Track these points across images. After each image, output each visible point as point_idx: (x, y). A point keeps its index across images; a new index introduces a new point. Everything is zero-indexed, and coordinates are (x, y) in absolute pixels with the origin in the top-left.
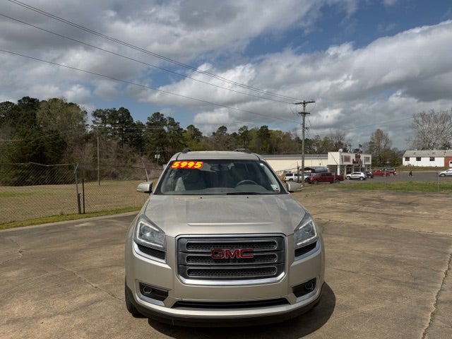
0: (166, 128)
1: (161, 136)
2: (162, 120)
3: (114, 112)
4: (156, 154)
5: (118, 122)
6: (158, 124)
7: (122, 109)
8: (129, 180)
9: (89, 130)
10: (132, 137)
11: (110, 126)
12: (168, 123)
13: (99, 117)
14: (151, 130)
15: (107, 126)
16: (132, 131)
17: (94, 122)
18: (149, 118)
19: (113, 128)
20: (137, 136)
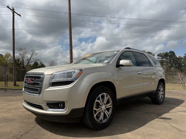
3: (167, 53)
5: (168, 57)
7: (171, 52)
10: (176, 64)
13: (160, 56)
15: (164, 59)
17: (158, 58)
18: (185, 54)
19: (166, 60)
20: (179, 63)
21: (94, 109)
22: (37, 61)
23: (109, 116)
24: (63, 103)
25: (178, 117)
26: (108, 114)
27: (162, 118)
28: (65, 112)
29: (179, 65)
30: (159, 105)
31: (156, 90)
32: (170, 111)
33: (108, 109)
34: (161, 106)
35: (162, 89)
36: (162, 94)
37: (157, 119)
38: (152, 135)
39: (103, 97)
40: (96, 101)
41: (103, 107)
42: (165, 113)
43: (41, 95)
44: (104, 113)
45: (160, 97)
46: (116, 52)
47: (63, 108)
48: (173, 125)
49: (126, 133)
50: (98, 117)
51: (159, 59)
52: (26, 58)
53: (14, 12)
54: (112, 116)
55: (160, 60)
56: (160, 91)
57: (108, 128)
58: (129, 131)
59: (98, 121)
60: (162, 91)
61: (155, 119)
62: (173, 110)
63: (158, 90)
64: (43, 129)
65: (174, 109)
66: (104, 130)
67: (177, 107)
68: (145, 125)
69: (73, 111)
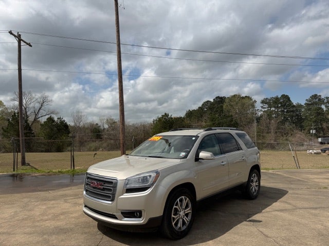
0: (323, 107)
1: (319, 114)
2: (320, 100)
3: (277, 98)
4: (312, 129)
5: (280, 105)
6: (316, 103)
7: (283, 96)
8: (284, 150)
9: (260, 114)
10: (292, 117)
11: (274, 109)
12: (326, 101)
13: (266, 103)
14: (309, 110)
15: (273, 109)
16: (293, 111)
17: (262, 107)
18: (307, 100)
19: (276, 110)
20: (297, 115)
21: (173, 216)
22: (53, 116)
23: (189, 223)
24: (140, 212)
25: (270, 219)
26: (187, 220)
27: (250, 221)
28: (142, 221)
29: (297, 119)
30: (252, 201)
31: (248, 181)
32: (263, 211)
33: (187, 215)
34: (254, 201)
35: (255, 179)
36: (256, 186)
37: (245, 223)
38: (235, 243)
39: (181, 201)
40: (175, 207)
41: (182, 213)
42: (256, 214)
43: (115, 202)
44: (183, 220)
45: (253, 190)
46: (194, 138)
47: (140, 217)
48: (261, 229)
49: (209, 241)
50: (176, 224)
51: (264, 108)
52: (32, 110)
53: (20, 40)
54: (191, 222)
55: (266, 109)
56: (252, 181)
57: (188, 236)
58: (211, 239)
59: (177, 229)
60: (256, 182)
61: (242, 222)
62: (267, 209)
63: (250, 181)
64: (114, 241)
65: (269, 207)
66: (184, 239)
67: (274, 204)
68: (230, 231)
69: (151, 221)
